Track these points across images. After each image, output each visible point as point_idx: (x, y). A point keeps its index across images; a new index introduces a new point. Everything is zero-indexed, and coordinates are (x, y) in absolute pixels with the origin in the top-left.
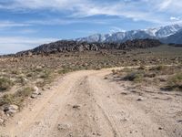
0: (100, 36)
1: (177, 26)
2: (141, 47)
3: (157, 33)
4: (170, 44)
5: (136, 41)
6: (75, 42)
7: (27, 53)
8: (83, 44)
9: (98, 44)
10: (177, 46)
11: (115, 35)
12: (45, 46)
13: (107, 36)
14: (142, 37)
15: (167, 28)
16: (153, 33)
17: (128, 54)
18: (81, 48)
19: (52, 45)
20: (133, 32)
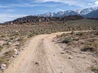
0: (50, 13)
1: (91, 8)
2: (72, 20)
3: (81, 12)
4: (88, 18)
5: (70, 16)
6: (37, 17)
7: (10, 22)
8: (41, 18)
9: (49, 18)
10: (91, 19)
11: (58, 13)
12: (20, 19)
13: (54, 13)
14: (73, 14)
15: (86, 10)
16: (79, 12)
17: (66, 23)
18: (40, 20)
19: (24, 19)
20: (68, 11)
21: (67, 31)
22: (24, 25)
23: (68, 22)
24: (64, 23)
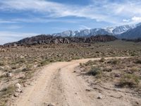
0: (71, 32)
2: (102, 41)
3: (113, 31)
4: (123, 40)
5: (98, 37)
6: (52, 37)
8: (58, 38)
9: (69, 38)
10: (128, 40)
11: (82, 32)
12: (28, 39)
13: (76, 32)
14: (103, 33)
15: (121, 28)
16: (111, 31)
18: (56, 41)
19: (33, 39)
20: (96, 29)
21: (95, 57)
22: (34, 47)
23: (96, 44)
24: (90, 45)
